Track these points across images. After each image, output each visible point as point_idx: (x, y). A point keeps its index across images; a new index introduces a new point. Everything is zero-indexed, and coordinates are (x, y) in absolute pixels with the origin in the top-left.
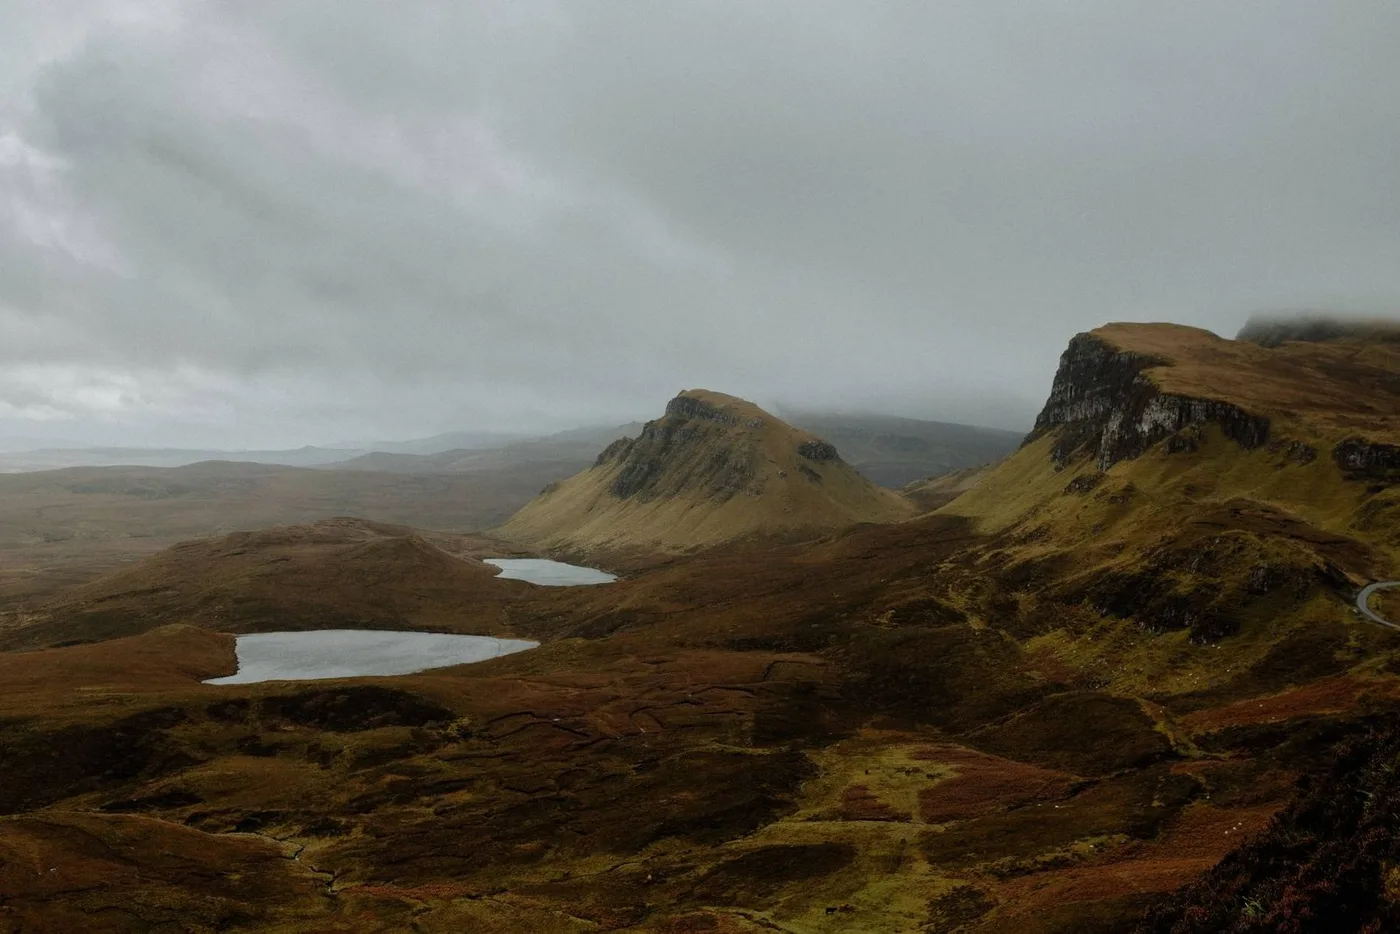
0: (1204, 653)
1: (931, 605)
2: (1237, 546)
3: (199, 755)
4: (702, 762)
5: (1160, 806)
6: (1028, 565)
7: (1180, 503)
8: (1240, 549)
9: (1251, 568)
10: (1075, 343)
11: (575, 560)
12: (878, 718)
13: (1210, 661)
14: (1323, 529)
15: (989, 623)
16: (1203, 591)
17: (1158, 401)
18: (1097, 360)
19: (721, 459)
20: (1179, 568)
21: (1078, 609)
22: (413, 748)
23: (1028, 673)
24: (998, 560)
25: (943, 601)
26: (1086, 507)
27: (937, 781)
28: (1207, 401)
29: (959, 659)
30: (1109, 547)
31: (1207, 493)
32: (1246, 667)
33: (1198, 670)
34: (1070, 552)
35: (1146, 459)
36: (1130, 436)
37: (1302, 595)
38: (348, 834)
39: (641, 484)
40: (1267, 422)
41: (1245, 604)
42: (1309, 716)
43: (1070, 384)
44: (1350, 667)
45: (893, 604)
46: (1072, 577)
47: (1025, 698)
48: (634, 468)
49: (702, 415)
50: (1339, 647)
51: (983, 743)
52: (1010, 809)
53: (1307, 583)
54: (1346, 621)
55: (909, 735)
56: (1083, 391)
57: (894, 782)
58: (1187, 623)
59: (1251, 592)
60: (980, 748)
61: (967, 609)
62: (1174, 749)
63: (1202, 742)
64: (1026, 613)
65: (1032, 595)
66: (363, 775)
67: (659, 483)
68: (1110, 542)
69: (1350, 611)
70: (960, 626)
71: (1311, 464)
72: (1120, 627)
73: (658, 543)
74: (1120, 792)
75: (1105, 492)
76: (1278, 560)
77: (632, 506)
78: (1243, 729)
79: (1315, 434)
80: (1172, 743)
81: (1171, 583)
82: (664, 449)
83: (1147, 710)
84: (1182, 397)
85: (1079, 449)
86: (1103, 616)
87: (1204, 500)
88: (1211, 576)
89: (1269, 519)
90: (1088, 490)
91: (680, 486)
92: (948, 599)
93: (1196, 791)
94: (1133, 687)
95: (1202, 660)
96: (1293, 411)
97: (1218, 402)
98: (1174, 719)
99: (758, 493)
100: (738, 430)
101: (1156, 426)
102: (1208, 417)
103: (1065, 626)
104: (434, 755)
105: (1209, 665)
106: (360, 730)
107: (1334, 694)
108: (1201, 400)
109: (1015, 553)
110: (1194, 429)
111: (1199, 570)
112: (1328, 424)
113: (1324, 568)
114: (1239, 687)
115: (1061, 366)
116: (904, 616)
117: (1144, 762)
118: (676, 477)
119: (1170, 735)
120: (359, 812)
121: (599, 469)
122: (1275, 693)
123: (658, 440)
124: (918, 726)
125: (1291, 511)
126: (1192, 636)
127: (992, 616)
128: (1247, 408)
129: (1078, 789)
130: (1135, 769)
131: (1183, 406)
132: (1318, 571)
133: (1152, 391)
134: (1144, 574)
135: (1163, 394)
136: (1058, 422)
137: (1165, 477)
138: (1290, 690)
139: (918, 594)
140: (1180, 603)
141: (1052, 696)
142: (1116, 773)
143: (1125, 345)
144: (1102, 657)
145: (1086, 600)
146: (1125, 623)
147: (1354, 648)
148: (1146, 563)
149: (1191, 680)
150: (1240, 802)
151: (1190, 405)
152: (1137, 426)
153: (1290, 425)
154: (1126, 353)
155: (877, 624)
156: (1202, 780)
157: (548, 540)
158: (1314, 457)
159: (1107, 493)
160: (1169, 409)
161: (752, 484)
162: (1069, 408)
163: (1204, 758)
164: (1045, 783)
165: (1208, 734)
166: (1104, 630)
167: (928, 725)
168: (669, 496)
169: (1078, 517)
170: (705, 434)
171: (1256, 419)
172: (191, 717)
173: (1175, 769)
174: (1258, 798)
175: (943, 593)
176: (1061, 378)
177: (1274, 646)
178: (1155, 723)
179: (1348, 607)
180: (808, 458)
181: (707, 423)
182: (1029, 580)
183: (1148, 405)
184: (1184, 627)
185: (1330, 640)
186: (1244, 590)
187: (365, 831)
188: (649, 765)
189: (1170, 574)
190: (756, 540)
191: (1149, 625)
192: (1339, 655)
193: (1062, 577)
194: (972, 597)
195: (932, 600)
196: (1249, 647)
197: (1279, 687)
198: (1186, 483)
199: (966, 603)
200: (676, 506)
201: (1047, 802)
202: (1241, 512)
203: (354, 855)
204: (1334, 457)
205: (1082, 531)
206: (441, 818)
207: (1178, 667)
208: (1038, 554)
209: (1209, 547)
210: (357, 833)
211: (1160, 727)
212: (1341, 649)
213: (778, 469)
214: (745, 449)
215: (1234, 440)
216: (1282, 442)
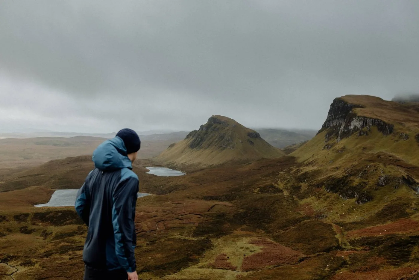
0: (360, 207)
1: (272, 186)
2: (375, 168)
3: (5, 233)
4: (171, 242)
5: (328, 270)
6: (306, 174)
7: (360, 153)
8: (376, 170)
9: (379, 177)
10: (335, 101)
11: (174, 168)
12: (244, 226)
13: (362, 210)
14: (409, 163)
15: (290, 194)
16: (362, 184)
17: (356, 118)
18: (341, 106)
19: (222, 137)
20: (355, 176)
21: (320, 189)
22: (76, 233)
23: (300, 212)
24: (298, 171)
25: (276, 185)
26: (328, 154)
27: (253, 253)
28: (372, 118)
29: (277, 206)
30: (334, 168)
31: (370, 150)
32: (374, 213)
33: (357, 213)
34: (321, 169)
35: (351, 138)
36: (347, 130)
37: (397, 187)
38: (34, 266)
39: (198, 145)
40: (393, 126)
41: (376, 190)
42: (393, 235)
43: (332, 114)
44: (411, 215)
45: (259, 186)
46: (321, 178)
47: (295, 222)
48: (196, 139)
49: (218, 123)
50: (408, 207)
51: (277, 238)
52: (275, 267)
53: (399, 183)
54: (412, 197)
55: (252, 233)
56: (336, 116)
57: (237, 253)
58: (355, 196)
59: (379, 185)
60: (275, 240)
61: (283, 188)
62: (340, 245)
63: (352, 243)
64: (303, 190)
65: (306, 184)
66: (54, 242)
67: (203, 144)
68: (335, 166)
69: (414, 194)
70: (280, 194)
71: (407, 141)
72: (333, 196)
73: (200, 163)
74: (315, 263)
75: (335, 149)
76: (389, 174)
77: (194, 151)
78: (368, 238)
79: (409, 130)
80: (340, 243)
81: (352, 181)
82: (206, 134)
83: (335, 229)
84: (364, 117)
85: (333, 135)
86: (328, 192)
87: (369, 152)
88: (365, 179)
89: (390, 159)
90: (330, 148)
91: (209, 145)
92: (278, 185)
93: (344, 264)
94: (334, 219)
95: (359, 210)
96: (402, 122)
97: (376, 119)
98: (344, 233)
99: (233, 148)
100: (228, 128)
101: (355, 127)
102: (372, 124)
103: (315, 195)
104: (82, 235)
105: (361, 212)
106: (63, 225)
107: (404, 226)
108: (370, 118)
109: (304, 169)
110: (368, 128)
111: (361, 177)
112: (414, 127)
113: (406, 177)
114: (370, 222)
115: (330, 108)
116: (263, 190)
117: (328, 250)
118: (208, 142)
119: (340, 240)
120: (44, 257)
121: (187, 140)
122: (383, 223)
123: (204, 131)
124: (257, 230)
125: (399, 156)
126: (356, 201)
127: (292, 191)
128: (386, 121)
129: (302, 260)
130: (325, 253)
131: (364, 120)
132: (404, 178)
133: (355, 115)
134: (343, 178)
135: (358, 116)
136: (329, 127)
137: (357, 144)
138: (389, 223)
139: (269, 183)
140: (354, 189)
141: (304, 221)
142: (317, 254)
143: (350, 101)
144: (326, 207)
145: (323, 186)
146: (335, 195)
147: (414, 208)
148: (344, 174)
149: (355, 217)
150: (359, 270)
151: (367, 120)
152: (349, 127)
153: (401, 127)
154: (350, 104)
155: (253, 193)
156: (348, 259)
157: (168, 162)
158: (408, 138)
159: (336, 149)
160: (359, 121)
161: (231, 145)
162: (332, 122)
163: (351, 249)
164: (291, 256)
165: (355, 240)
166: (328, 197)
167: (261, 230)
168: (206, 148)
169: (325, 157)
170: (218, 129)
171: (389, 125)
172: (8, 219)
173: (339, 254)
174: (367, 268)
175: (277, 183)
176: (330, 112)
177: (385, 206)
178: (336, 234)
179: (414, 192)
180: (250, 137)
181: (219, 126)
182: (306, 179)
183: (353, 120)
184: (354, 197)
185: (405, 204)
186: (376, 185)
187: (40, 265)
188: (152, 243)
189: (352, 178)
190: (231, 163)
191: (343, 196)
192: (408, 210)
193: (317, 178)
194: (286, 184)
195: (273, 185)
196: (376, 205)
197: (385, 222)
198: (363, 147)
199: (284, 186)
200: (208, 151)
201: (289, 265)
202: (381, 157)
203: (29, 275)
204: (415, 138)
205: (326, 162)
206: (70, 261)
207: (351, 212)
208: (310, 170)
209: (366, 169)
210: (37, 266)
211: (337, 236)
212: (409, 208)
213: (240, 140)
214: (230, 134)
215: (381, 132)
216: (398, 133)
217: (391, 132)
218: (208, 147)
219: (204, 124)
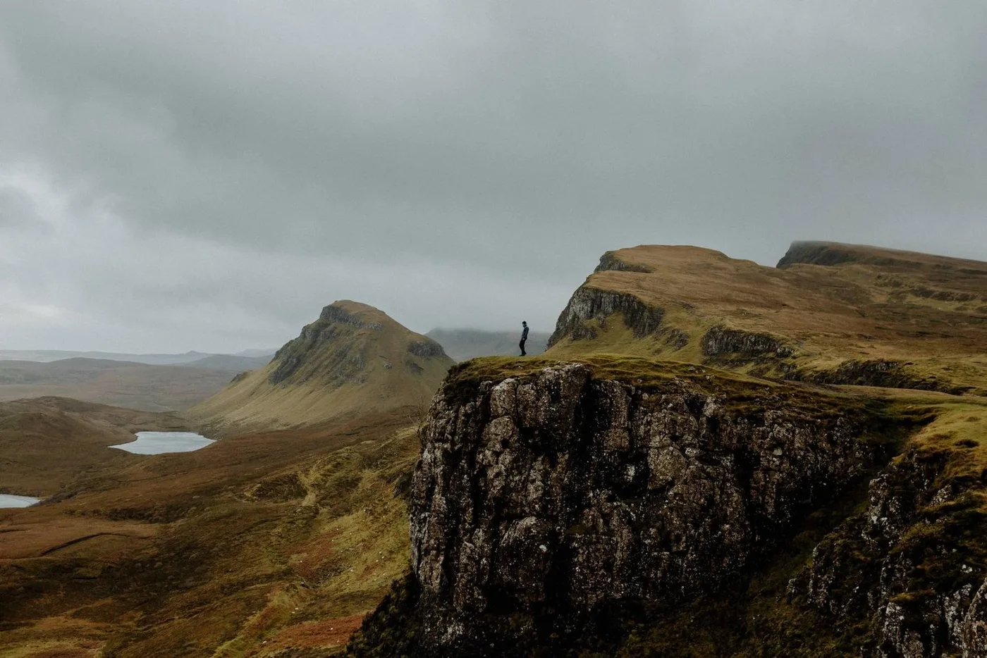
1: (293, 479)
15: (320, 501)
17: (578, 294)
19: (342, 354)
25: (302, 477)
28: (615, 293)
39: (288, 374)
40: (663, 312)
48: (288, 361)
49: (341, 320)
61: (312, 485)
67: (298, 373)
70: (295, 502)
71: (680, 350)
73: (275, 421)
82: (311, 347)
84: (596, 290)
91: (311, 374)
96: (693, 304)
97: (623, 295)
99: (363, 381)
100: (361, 331)
102: (614, 308)
108: (609, 293)
110: (600, 319)
116: (266, 490)
118: (310, 369)
123: (309, 340)
128: (646, 300)
131: (595, 298)
135: (583, 288)
151: (601, 297)
154: (618, 263)
155: (242, 497)
157: (212, 418)
158: (685, 344)
160: (583, 301)
161: (360, 375)
168: (300, 383)
170: (338, 334)
171: (651, 310)
180: (416, 354)
181: (342, 327)
200: (304, 389)
204: (701, 343)
213: (384, 362)
214: (362, 346)
215: (631, 329)
216: (666, 329)
217: (652, 328)
218: (307, 379)
219: (310, 323)
